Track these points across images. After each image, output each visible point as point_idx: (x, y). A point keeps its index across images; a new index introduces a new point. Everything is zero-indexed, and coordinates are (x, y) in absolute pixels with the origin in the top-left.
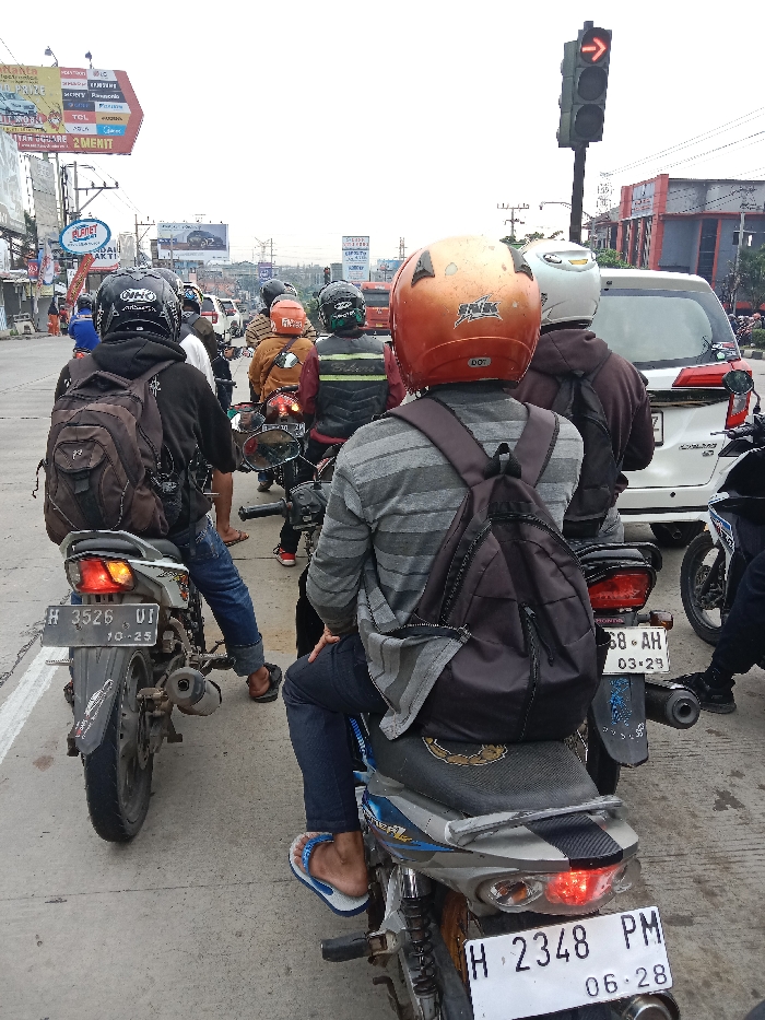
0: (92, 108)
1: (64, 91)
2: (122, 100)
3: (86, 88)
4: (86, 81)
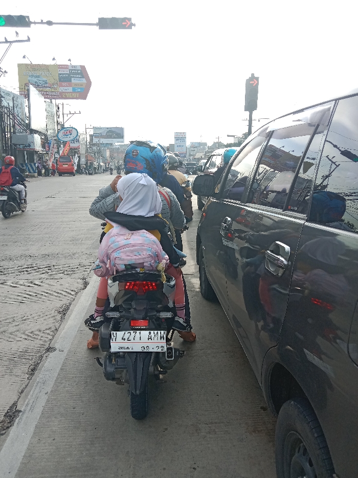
0: (71, 81)
1: (59, 74)
2: (83, 77)
3: (68, 73)
4: (68, 70)
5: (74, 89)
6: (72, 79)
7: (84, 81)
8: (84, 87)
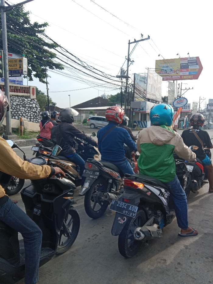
0: (188, 68)
1: (181, 64)
2: (197, 64)
3: (187, 62)
4: (187, 61)
5: (189, 73)
6: (189, 66)
7: (198, 67)
8: (197, 71)
